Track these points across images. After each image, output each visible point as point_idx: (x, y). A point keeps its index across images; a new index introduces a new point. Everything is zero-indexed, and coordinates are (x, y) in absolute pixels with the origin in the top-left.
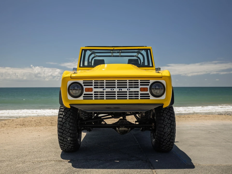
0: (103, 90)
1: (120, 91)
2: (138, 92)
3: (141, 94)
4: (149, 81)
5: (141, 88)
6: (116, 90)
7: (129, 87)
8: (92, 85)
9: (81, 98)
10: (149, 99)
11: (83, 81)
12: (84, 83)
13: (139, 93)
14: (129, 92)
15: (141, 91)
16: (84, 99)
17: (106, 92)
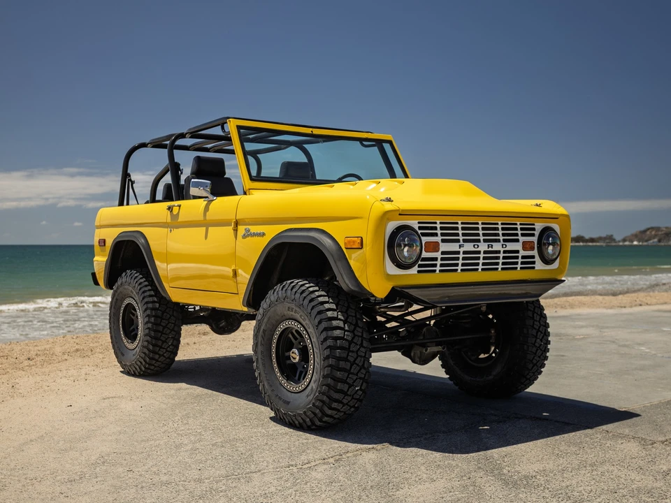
0: (460, 246)
1: (490, 249)
2: (517, 252)
3: (523, 257)
4: (534, 225)
5: (524, 243)
6: (483, 247)
7: (504, 241)
8: (436, 235)
9: (414, 270)
10: (534, 268)
11: (419, 223)
12: (420, 228)
13: (520, 255)
14: (505, 252)
15: (524, 249)
16: (419, 272)
17: (465, 253)
